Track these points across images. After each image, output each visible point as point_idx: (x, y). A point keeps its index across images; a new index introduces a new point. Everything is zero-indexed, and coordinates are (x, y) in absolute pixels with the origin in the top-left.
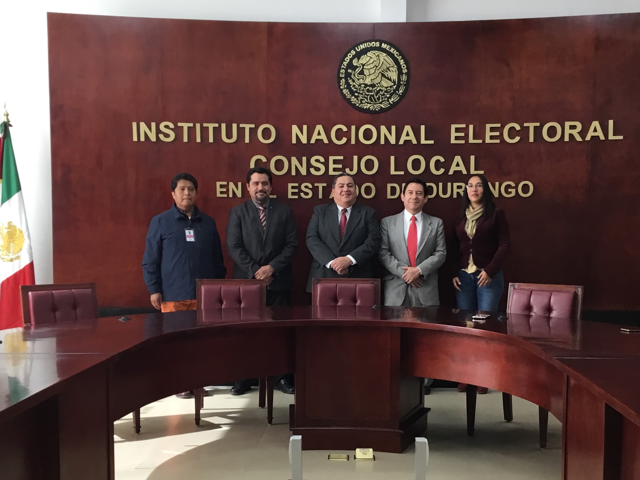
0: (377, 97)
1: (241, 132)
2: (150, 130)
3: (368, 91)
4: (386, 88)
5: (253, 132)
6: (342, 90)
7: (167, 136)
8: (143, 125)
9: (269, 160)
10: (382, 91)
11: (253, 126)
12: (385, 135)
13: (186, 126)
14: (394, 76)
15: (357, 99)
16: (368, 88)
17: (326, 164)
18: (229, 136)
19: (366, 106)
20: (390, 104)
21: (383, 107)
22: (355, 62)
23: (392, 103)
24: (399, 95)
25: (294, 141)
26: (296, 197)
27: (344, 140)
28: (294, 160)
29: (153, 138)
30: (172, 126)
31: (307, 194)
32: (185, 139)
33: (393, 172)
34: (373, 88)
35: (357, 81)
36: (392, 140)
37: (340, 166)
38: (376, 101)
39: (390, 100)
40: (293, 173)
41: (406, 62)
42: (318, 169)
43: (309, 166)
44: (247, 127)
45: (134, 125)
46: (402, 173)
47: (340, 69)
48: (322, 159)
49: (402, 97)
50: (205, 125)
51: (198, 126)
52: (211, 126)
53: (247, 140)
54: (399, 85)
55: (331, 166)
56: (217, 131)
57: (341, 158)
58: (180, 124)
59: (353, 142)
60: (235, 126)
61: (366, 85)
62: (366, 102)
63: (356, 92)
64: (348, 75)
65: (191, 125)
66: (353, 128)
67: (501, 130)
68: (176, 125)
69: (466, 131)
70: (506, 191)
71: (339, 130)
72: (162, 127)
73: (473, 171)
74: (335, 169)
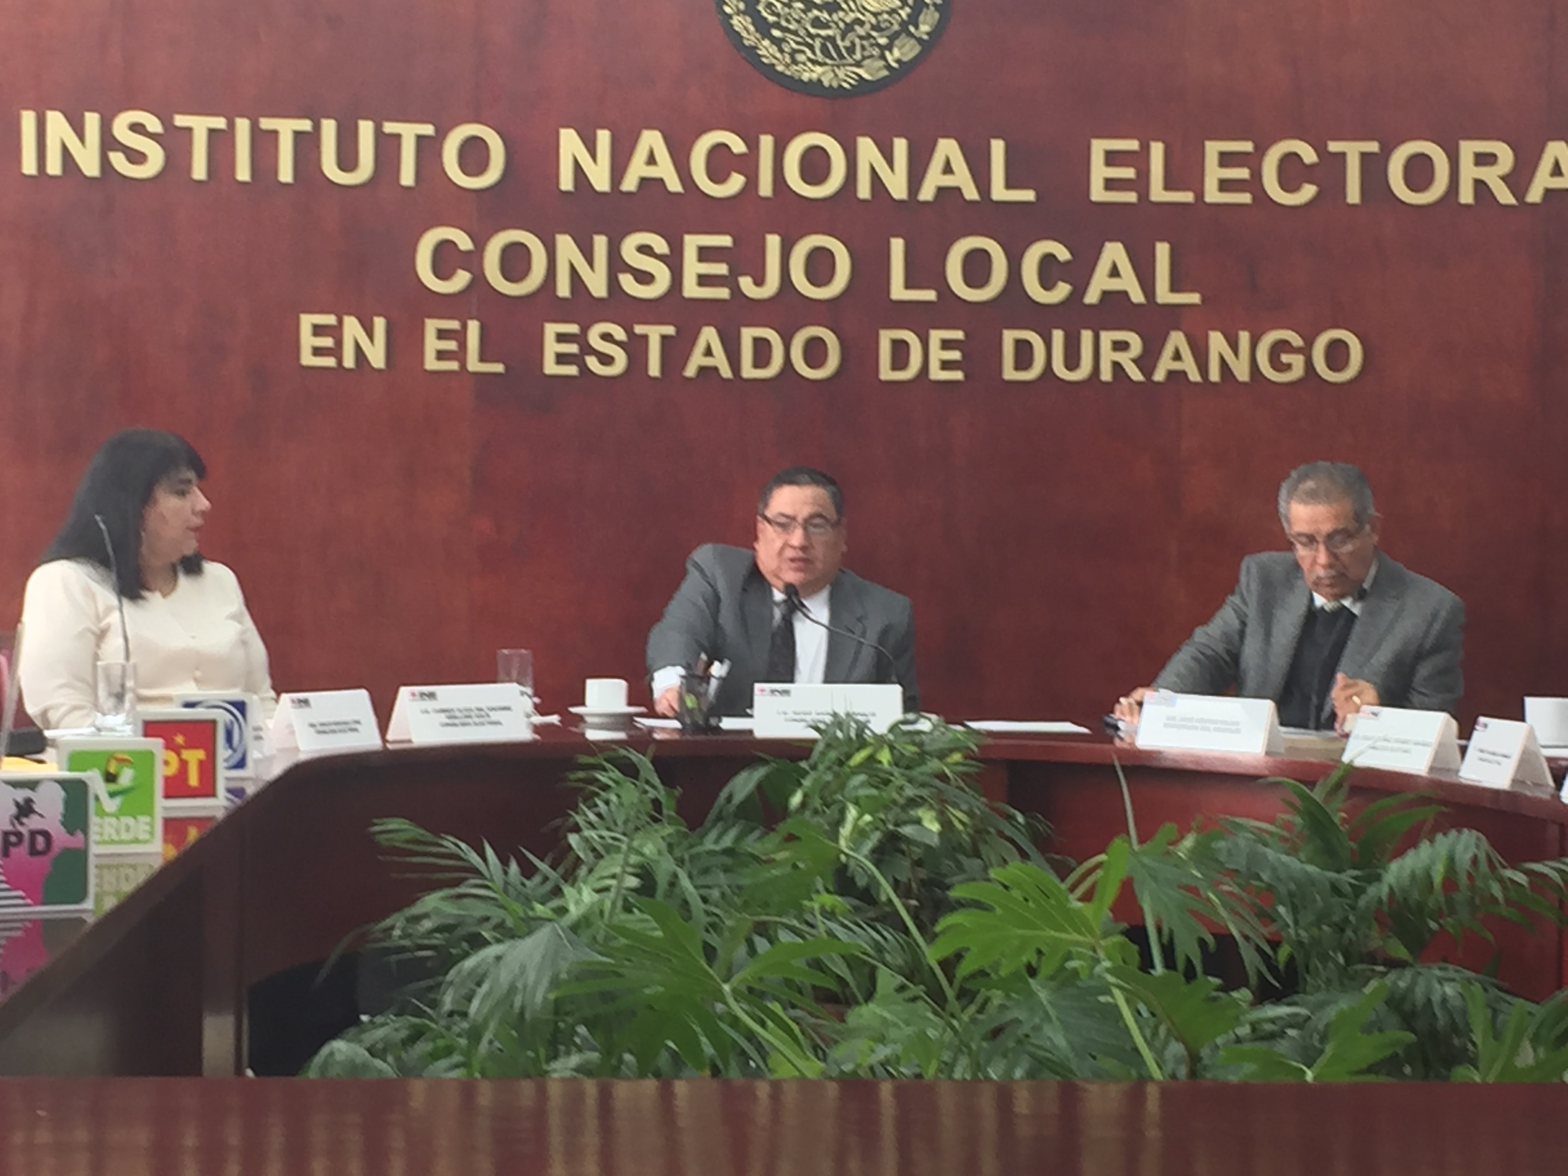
0: (847, 43)
1: (388, 147)
2: (81, 137)
3: (817, 23)
4: (875, 15)
5: (429, 149)
6: (730, 17)
7: (136, 157)
8: (56, 121)
9: (480, 244)
10: (861, 23)
11: (428, 130)
12: (873, 169)
13: (201, 126)
15: (781, 51)
16: (816, 12)
17: (674, 262)
18: (347, 161)
19: (810, 73)
20: (888, 67)
21: (866, 76)
23: (894, 65)
24: (920, 40)
25: (566, 182)
26: (572, 370)
27: (736, 183)
28: (566, 245)
29: (90, 166)
30: (154, 124)
31: (606, 360)
32: (199, 172)
33: (898, 291)
34: (830, 15)
36: (897, 186)
37: (721, 269)
38: (841, 57)
39: (887, 53)
40: (563, 289)
42: (644, 278)
43: (616, 264)
44: (409, 133)
45: (28, 119)
46: (929, 295)
48: (660, 245)
50: (266, 123)
51: (243, 126)
52: (286, 129)
53: (407, 178)
54: (919, 8)
55: (692, 267)
56: (307, 144)
57: (725, 241)
58: (181, 120)
59: (765, 188)
60: (366, 129)
62: (810, 60)
63: (777, 25)
65: (220, 123)
66: (766, 142)
67: (1254, 161)
68: (167, 122)
69: (1140, 160)
70: (1277, 365)
71: (719, 150)
72: (120, 128)
73: (1164, 295)
74: (704, 280)
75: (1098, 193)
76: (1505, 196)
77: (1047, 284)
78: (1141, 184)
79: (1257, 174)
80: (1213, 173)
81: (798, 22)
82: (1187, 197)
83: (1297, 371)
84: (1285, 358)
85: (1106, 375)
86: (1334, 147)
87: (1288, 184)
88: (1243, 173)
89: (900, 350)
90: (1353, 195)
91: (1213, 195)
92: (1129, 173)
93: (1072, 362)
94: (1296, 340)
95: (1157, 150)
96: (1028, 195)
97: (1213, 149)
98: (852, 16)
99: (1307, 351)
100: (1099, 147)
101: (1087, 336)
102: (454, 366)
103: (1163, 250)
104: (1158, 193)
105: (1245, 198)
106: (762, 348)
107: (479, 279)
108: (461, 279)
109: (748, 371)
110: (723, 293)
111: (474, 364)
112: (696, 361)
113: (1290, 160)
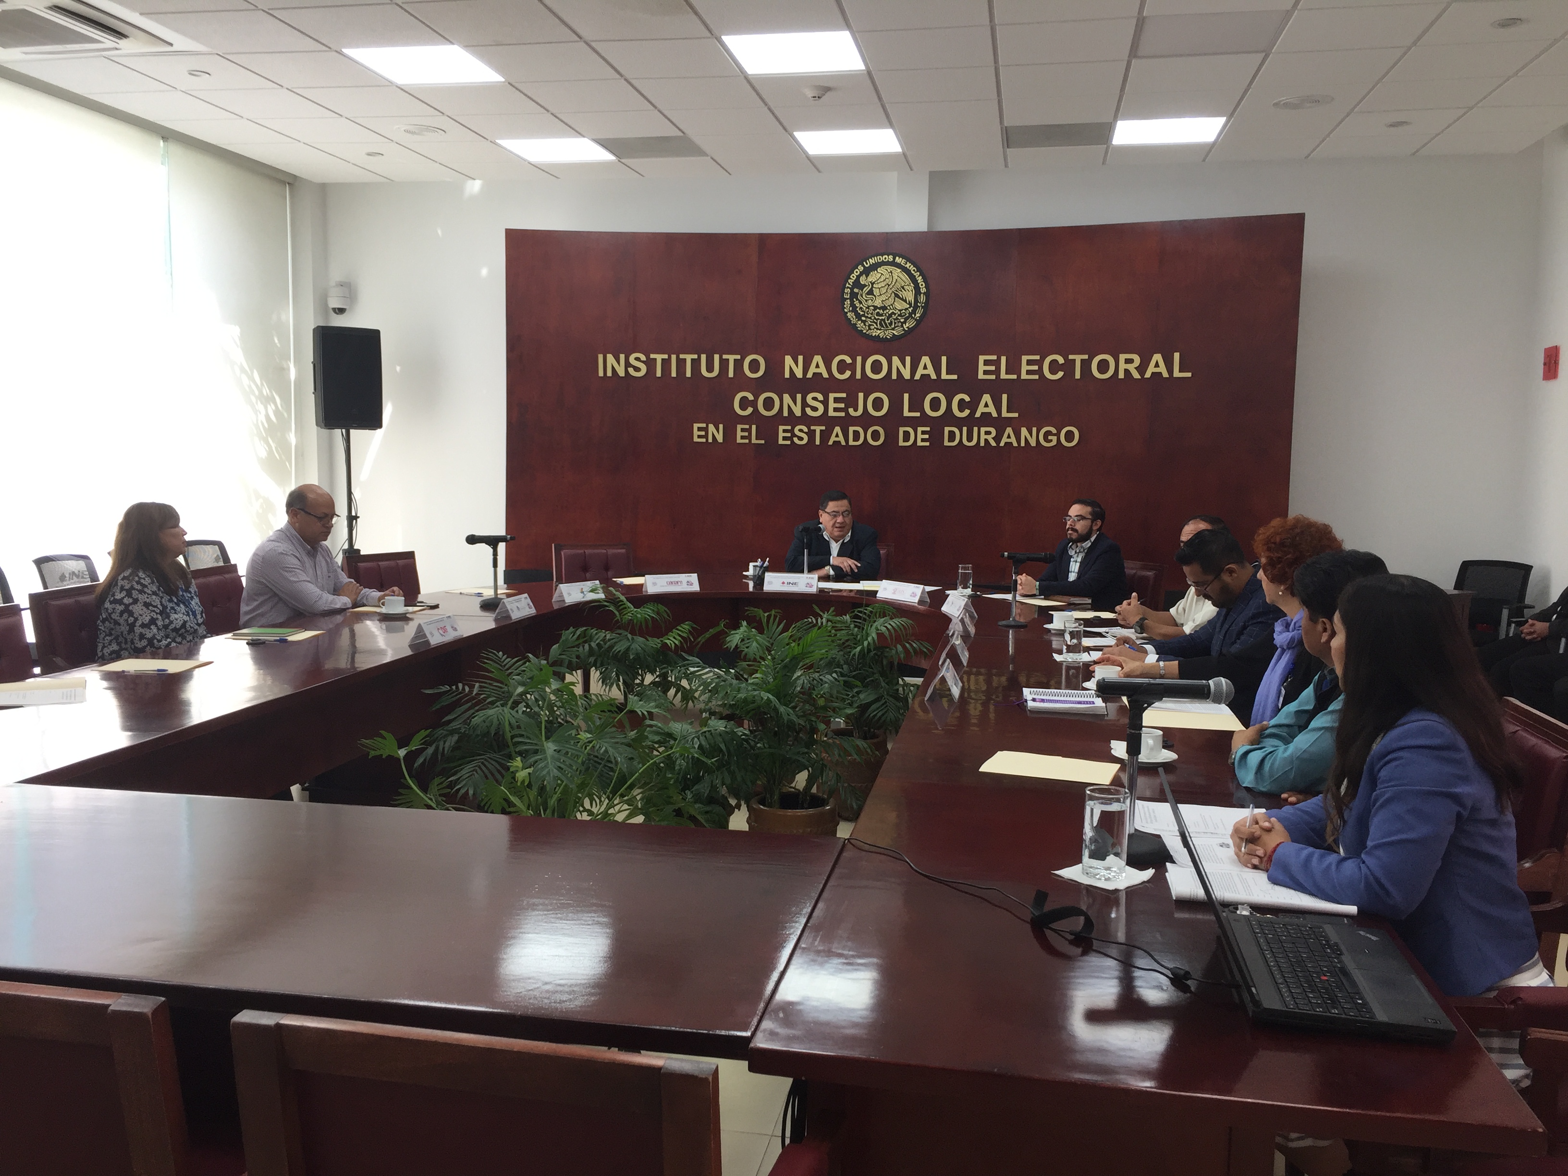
0: (889, 321)
1: (724, 364)
2: (619, 363)
3: (878, 314)
4: (900, 310)
5: (738, 364)
6: (847, 313)
7: (637, 369)
8: (610, 357)
9: (756, 398)
10: (895, 314)
11: (738, 357)
12: (898, 368)
13: (659, 357)
14: (910, 297)
15: (865, 325)
16: (878, 310)
17: (825, 403)
18: (710, 369)
19: (875, 333)
20: (904, 330)
21: (896, 334)
22: (863, 280)
23: (907, 329)
24: (916, 320)
25: (787, 375)
26: (788, 442)
27: (848, 374)
28: (787, 398)
29: (622, 373)
30: (643, 358)
31: (801, 439)
32: (659, 374)
33: (906, 413)
34: (883, 311)
35: (865, 302)
36: (907, 374)
37: (842, 405)
38: (887, 327)
39: (904, 325)
40: (786, 414)
41: (925, 280)
42: (815, 409)
43: (805, 404)
44: (731, 358)
45: (600, 357)
46: (918, 414)
47: (844, 287)
48: (820, 397)
49: (919, 322)
50: (682, 356)
51: (674, 357)
52: (689, 358)
53: (731, 374)
54: (916, 307)
55: (832, 405)
56: (696, 363)
57: (844, 395)
58: (652, 356)
59: (858, 376)
60: (717, 357)
61: (876, 308)
62: (875, 328)
63: (863, 315)
64: (854, 295)
65: (666, 356)
66: (859, 359)
67: (1040, 363)
68: (648, 357)
69: (997, 363)
70: (1046, 439)
71: (842, 362)
72: (632, 360)
73: (1005, 414)
74: (836, 410)
75: (981, 376)
76: (1136, 375)
77: (961, 410)
78: (997, 372)
79: (1041, 368)
80: (1025, 368)
81: (872, 314)
82: (1014, 377)
83: (1054, 443)
84: (1050, 438)
85: (982, 444)
86: (1071, 357)
87: (1053, 371)
88: (1036, 368)
89: (907, 436)
90: (1078, 376)
91: (1024, 376)
92: (993, 368)
93: (970, 439)
94: (1054, 431)
95: (1003, 359)
96: (955, 377)
97: (1025, 358)
98: (891, 311)
99: (1058, 435)
100: (982, 358)
101: (976, 429)
102: (747, 441)
103: (1005, 397)
104: (1003, 376)
105: (1036, 377)
106: (856, 435)
107: (756, 410)
108: (750, 410)
109: (851, 443)
110: (843, 414)
111: (754, 441)
112: (833, 439)
113: (1053, 363)
